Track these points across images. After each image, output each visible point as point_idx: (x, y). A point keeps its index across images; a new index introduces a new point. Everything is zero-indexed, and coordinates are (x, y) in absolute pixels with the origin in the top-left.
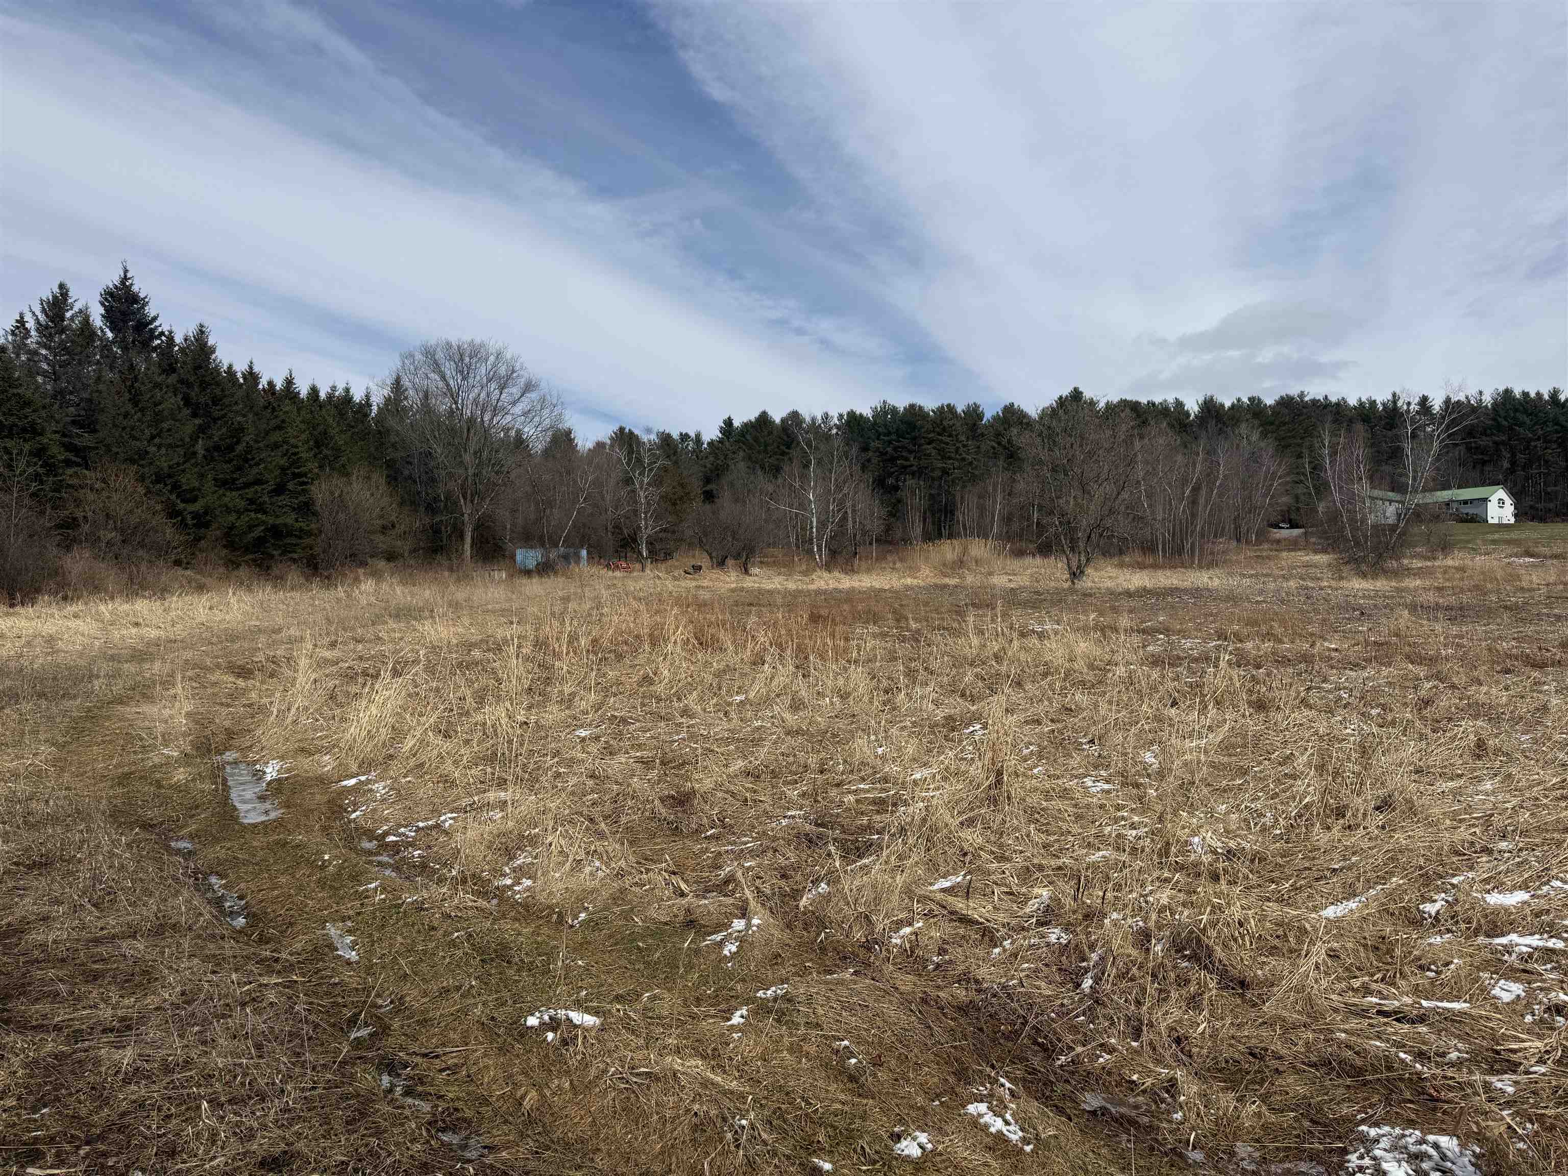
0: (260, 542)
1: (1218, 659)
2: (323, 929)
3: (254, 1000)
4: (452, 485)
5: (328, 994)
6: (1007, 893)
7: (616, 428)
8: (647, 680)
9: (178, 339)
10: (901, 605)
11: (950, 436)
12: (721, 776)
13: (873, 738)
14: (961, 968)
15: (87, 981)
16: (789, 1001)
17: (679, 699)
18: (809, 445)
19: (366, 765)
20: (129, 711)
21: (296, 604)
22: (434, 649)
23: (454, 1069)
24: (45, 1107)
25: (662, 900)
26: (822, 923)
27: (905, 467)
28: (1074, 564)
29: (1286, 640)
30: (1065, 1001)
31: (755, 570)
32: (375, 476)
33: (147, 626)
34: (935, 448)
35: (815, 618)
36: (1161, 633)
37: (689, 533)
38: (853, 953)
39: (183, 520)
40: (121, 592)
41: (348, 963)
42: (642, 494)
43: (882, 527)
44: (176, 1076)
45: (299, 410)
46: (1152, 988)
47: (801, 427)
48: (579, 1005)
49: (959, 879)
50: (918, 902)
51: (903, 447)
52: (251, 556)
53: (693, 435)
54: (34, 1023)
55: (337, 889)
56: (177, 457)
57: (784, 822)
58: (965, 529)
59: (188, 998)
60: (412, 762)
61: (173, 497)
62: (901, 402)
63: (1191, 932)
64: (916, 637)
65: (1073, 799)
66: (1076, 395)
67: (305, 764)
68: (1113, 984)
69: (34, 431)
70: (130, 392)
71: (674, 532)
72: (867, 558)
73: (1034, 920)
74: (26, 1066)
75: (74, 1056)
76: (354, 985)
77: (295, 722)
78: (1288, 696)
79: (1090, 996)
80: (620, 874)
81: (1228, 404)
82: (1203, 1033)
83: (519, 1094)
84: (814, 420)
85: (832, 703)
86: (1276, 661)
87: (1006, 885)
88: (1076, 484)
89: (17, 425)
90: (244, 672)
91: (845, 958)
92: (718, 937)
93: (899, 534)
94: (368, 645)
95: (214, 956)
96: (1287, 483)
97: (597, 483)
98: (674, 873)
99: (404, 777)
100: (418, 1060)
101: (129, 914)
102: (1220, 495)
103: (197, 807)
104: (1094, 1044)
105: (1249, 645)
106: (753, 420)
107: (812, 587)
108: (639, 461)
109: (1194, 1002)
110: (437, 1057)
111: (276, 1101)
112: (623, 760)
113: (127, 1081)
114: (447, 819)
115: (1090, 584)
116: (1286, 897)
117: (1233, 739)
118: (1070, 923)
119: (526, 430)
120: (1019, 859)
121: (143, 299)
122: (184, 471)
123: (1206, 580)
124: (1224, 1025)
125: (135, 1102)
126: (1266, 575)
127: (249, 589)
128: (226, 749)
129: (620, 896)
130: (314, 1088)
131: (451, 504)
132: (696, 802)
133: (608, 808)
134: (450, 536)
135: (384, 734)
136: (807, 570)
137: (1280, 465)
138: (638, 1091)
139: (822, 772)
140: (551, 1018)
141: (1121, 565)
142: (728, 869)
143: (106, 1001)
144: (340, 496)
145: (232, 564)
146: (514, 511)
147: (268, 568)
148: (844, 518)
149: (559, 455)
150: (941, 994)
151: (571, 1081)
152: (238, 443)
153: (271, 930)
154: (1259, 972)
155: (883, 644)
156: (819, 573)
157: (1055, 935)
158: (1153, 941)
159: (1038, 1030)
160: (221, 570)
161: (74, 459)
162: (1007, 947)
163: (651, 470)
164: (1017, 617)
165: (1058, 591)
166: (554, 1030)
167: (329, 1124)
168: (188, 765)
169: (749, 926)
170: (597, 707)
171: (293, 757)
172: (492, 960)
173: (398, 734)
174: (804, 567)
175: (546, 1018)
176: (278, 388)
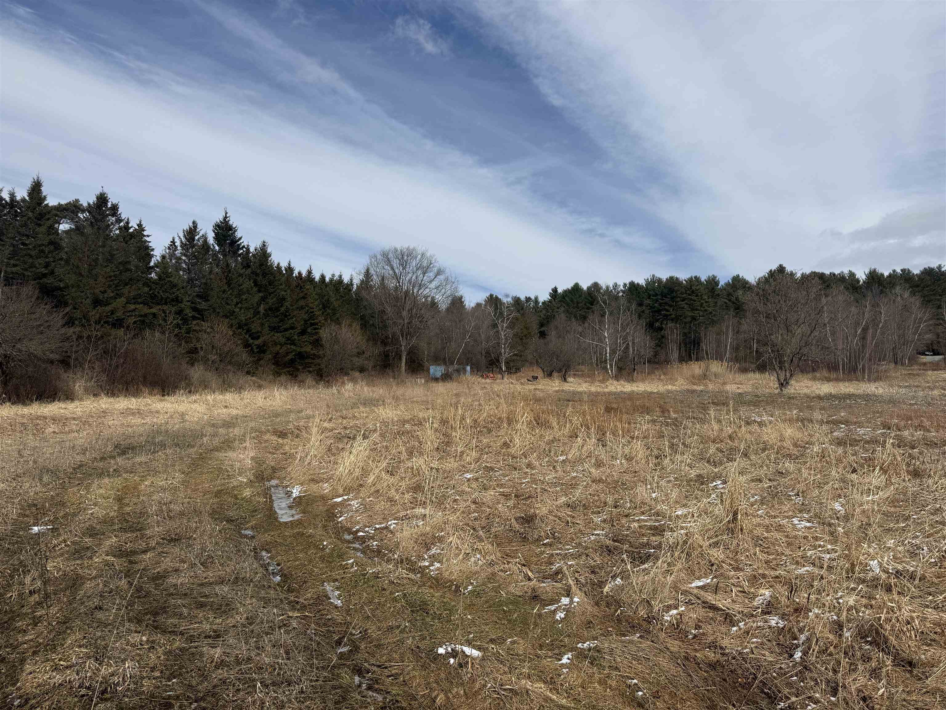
0: (292, 361)
1: (885, 442)
2: (323, 586)
3: (285, 625)
4: (396, 329)
5: (325, 624)
6: (741, 591)
7: (488, 295)
8: (506, 445)
9: (252, 250)
10: (665, 403)
11: (697, 296)
12: (552, 506)
13: (649, 487)
14: (711, 639)
15: (197, 608)
16: (598, 651)
17: (526, 457)
18: (605, 302)
19: (348, 490)
20: (221, 455)
21: (311, 396)
22: (384, 423)
23: (395, 676)
24: (174, 678)
25: (518, 582)
26: (618, 604)
27: (666, 316)
28: (782, 378)
29: (932, 430)
30: (783, 666)
31: (571, 379)
32: (354, 325)
33: (231, 408)
34: (686, 304)
35: (608, 410)
36: (843, 424)
37: (530, 357)
38: (639, 624)
39: (252, 349)
40: (218, 389)
41: (336, 607)
42: (502, 333)
43: (652, 353)
44: (243, 666)
45: (314, 287)
46: (845, 662)
47: (599, 292)
48: (469, 643)
49: (709, 581)
50: (681, 594)
51: (666, 303)
52: (287, 369)
53: (533, 298)
54: (170, 630)
55: (331, 563)
56: (250, 314)
57: (593, 538)
58: (707, 354)
59: (250, 620)
60: (373, 489)
61: (247, 336)
62: (664, 276)
63: (872, 625)
64: (676, 424)
65: (785, 532)
66: (781, 269)
67: (314, 487)
68: (817, 657)
69: (177, 300)
70: (226, 279)
71: (521, 356)
72: (642, 372)
73: (760, 610)
74: (165, 654)
75: (190, 650)
76: (340, 621)
77: (309, 464)
78: (936, 468)
79: (801, 664)
80: (491, 564)
81: (886, 274)
82: (882, 695)
83: (434, 695)
84: (608, 287)
85: (621, 463)
86: (926, 444)
87: (740, 587)
88: (782, 326)
89: (169, 298)
90: (282, 435)
91: (634, 627)
92: (553, 608)
93: (662, 357)
94: (349, 421)
95: (264, 598)
96: (931, 325)
97: (477, 328)
98: (524, 565)
99: (369, 498)
100: (375, 669)
101: (219, 571)
102: (883, 333)
103: (256, 511)
104: (803, 696)
105: (906, 433)
106: (570, 288)
107: (606, 390)
108: (501, 314)
109: (875, 673)
110: (386, 668)
111: (297, 686)
112: (492, 493)
113: (217, 667)
114: (392, 524)
115: (793, 391)
116: (940, 605)
117: (897, 496)
118: (784, 614)
119: (437, 297)
120: (748, 570)
121: (234, 228)
122: (253, 322)
123: (873, 389)
124: (897, 692)
125: (221, 680)
126: (917, 386)
127: (286, 388)
128: (272, 478)
129: (492, 577)
130: (317, 680)
131: (395, 340)
132: (537, 521)
133: (484, 522)
134: (394, 358)
135: (357, 472)
136: (603, 380)
137: (925, 313)
138: (505, 700)
139: (616, 507)
140: (452, 650)
141: (814, 379)
142: (558, 565)
143: (207, 619)
144: (335, 336)
145: (277, 374)
146: (429, 344)
147: (296, 376)
148: (627, 348)
149: (455, 311)
150: (698, 655)
151: (464, 690)
152: (282, 306)
153: (294, 585)
154: (923, 657)
155: (654, 427)
156: (610, 381)
157: (774, 621)
158: (845, 630)
159: (764, 684)
160: (271, 377)
161: (197, 315)
162: (742, 627)
163: (508, 319)
164: (743, 411)
165: (771, 396)
166: (454, 657)
167: (325, 703)
168: (252, 486)
169: (572, 602)
170: (477, 460)
171: (308, 484)
172: (418, 611)
173: (365, 472)
174: (601, 378)
175: (449, 649)
176: (303, 276)
